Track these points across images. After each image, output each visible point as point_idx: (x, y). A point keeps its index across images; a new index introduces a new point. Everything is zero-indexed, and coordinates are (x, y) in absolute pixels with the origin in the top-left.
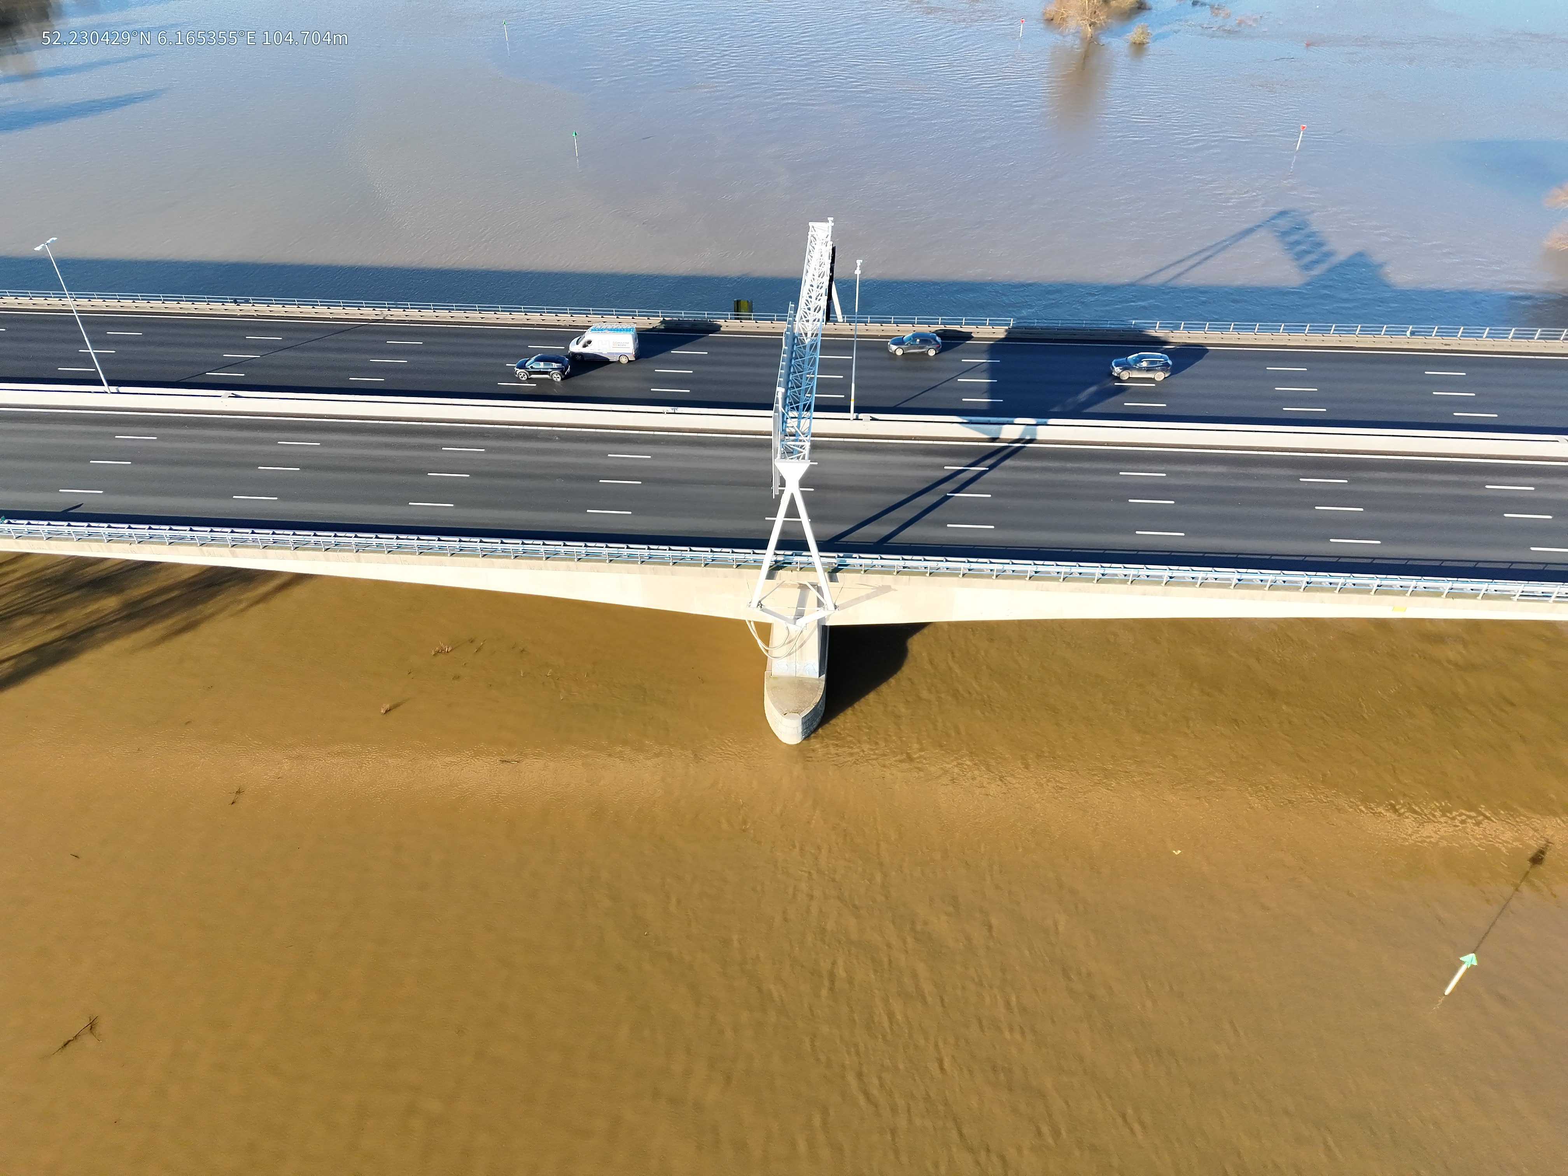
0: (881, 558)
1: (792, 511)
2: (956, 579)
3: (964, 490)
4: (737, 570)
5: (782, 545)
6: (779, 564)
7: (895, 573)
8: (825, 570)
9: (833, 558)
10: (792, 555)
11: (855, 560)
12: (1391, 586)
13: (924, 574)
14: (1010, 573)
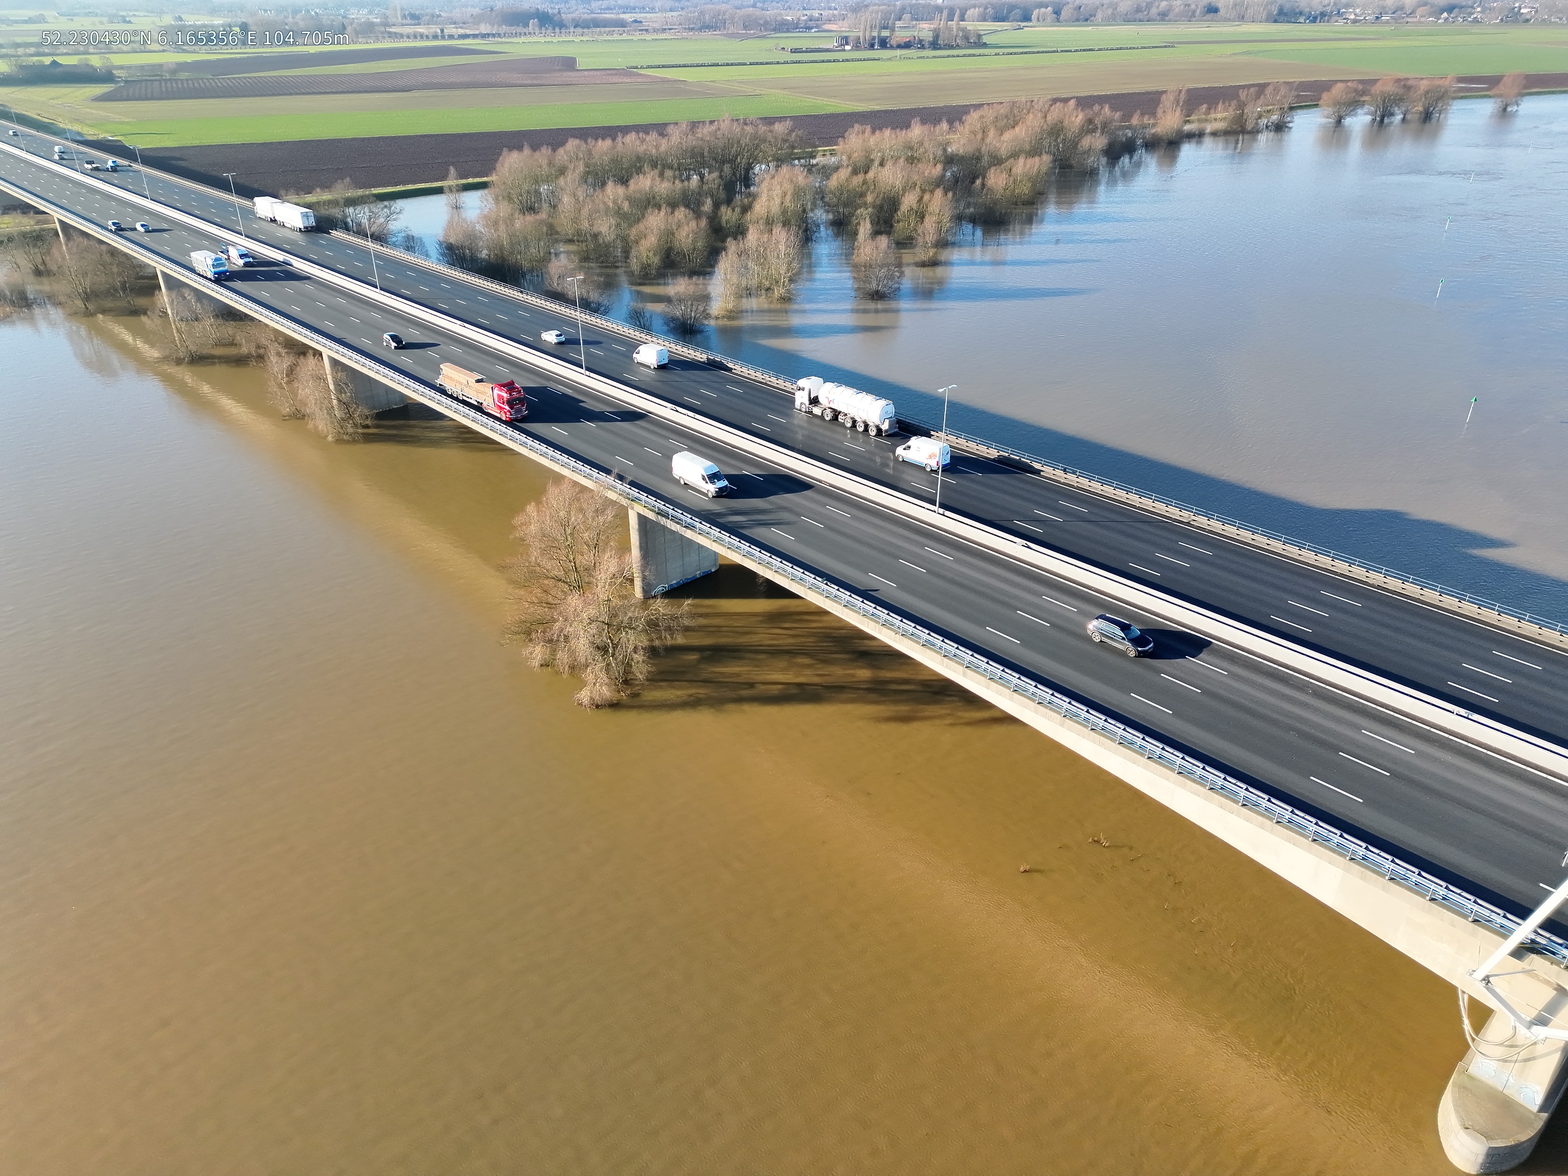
4: (1472, 925)
6: (1536, 946)
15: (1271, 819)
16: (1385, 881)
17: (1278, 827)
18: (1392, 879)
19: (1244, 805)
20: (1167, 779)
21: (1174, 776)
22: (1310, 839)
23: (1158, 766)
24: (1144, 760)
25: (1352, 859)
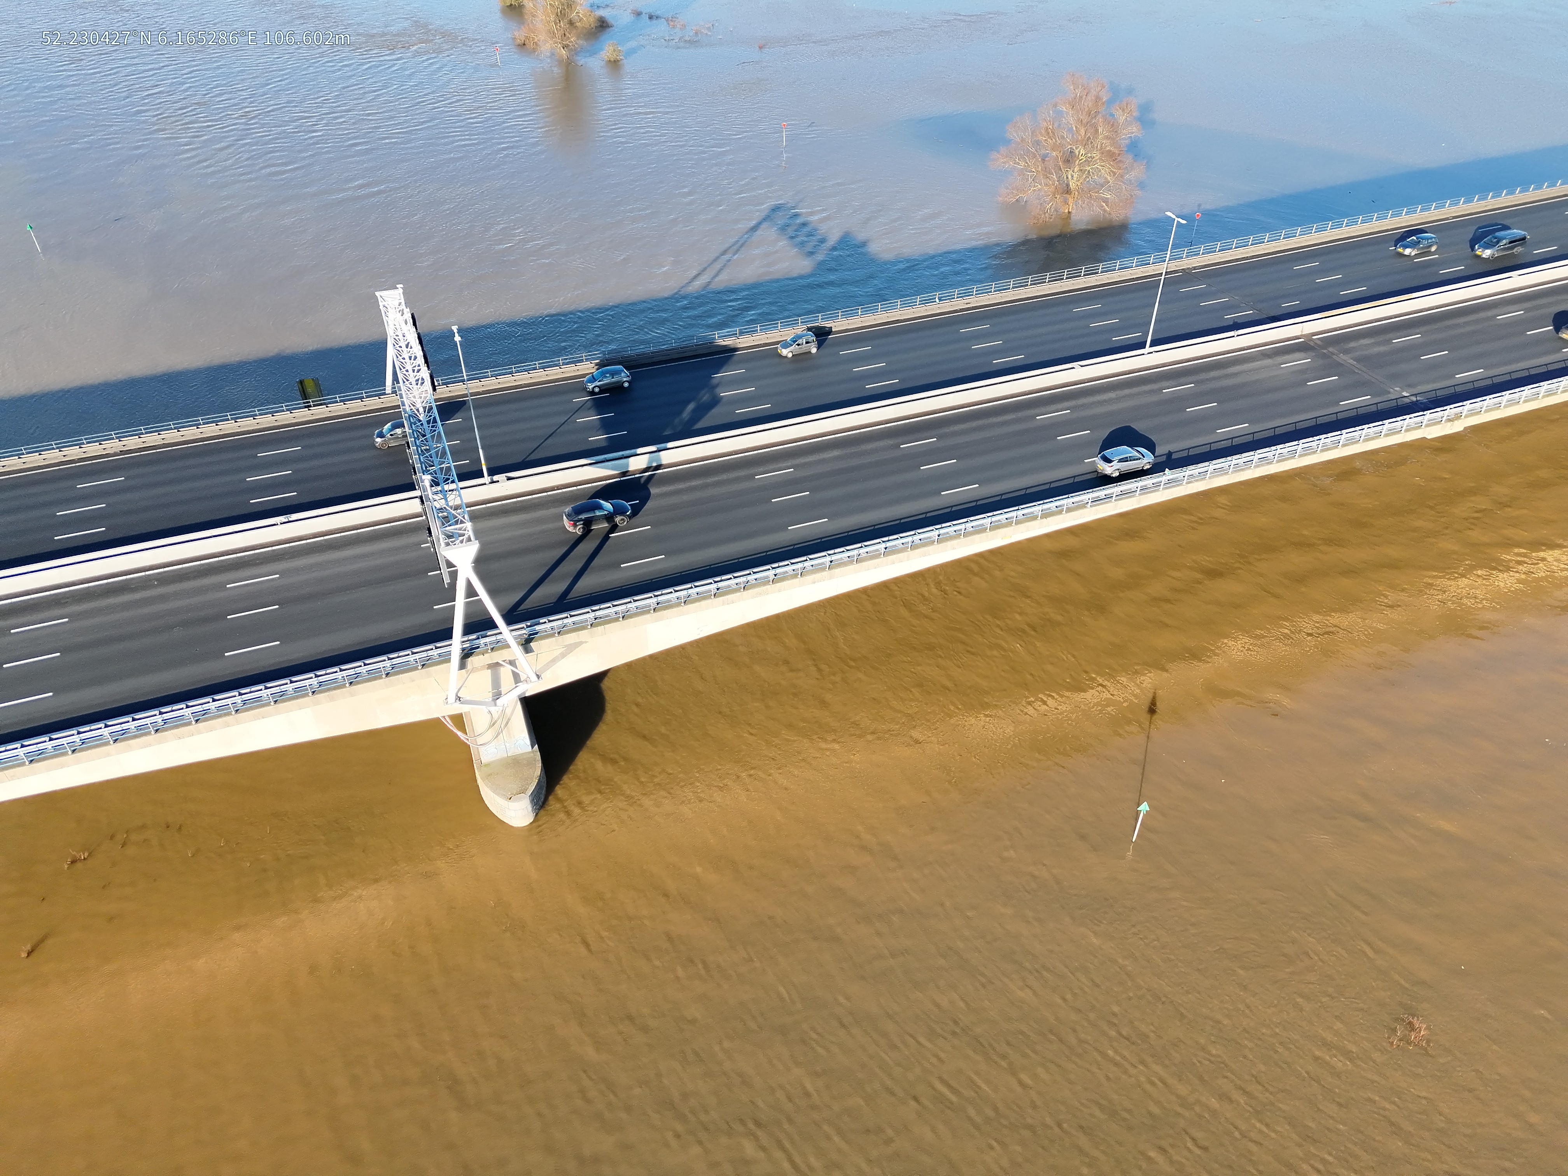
0: (571, 616)
1: (471, 592)
2: (647, 616)
4: (423, 670)
5: (469, 629)
6: (465, 651)
7: (589, 627)
8: (518, 643)
9: (523, 629)
10: (478, 638)
11: (545, 625)
12: (999, 521)
13: (617, 620)
14: (696, 596)
15: (229, 714)
16: (348, 689)
17: (240, 715)
18: (351, 683)
19: (197, 721)
20: (108, 755)
21: (113, 747)
22: (272, 703)
23: (89, 751)
24: (71, 757)
25: (313, 692)
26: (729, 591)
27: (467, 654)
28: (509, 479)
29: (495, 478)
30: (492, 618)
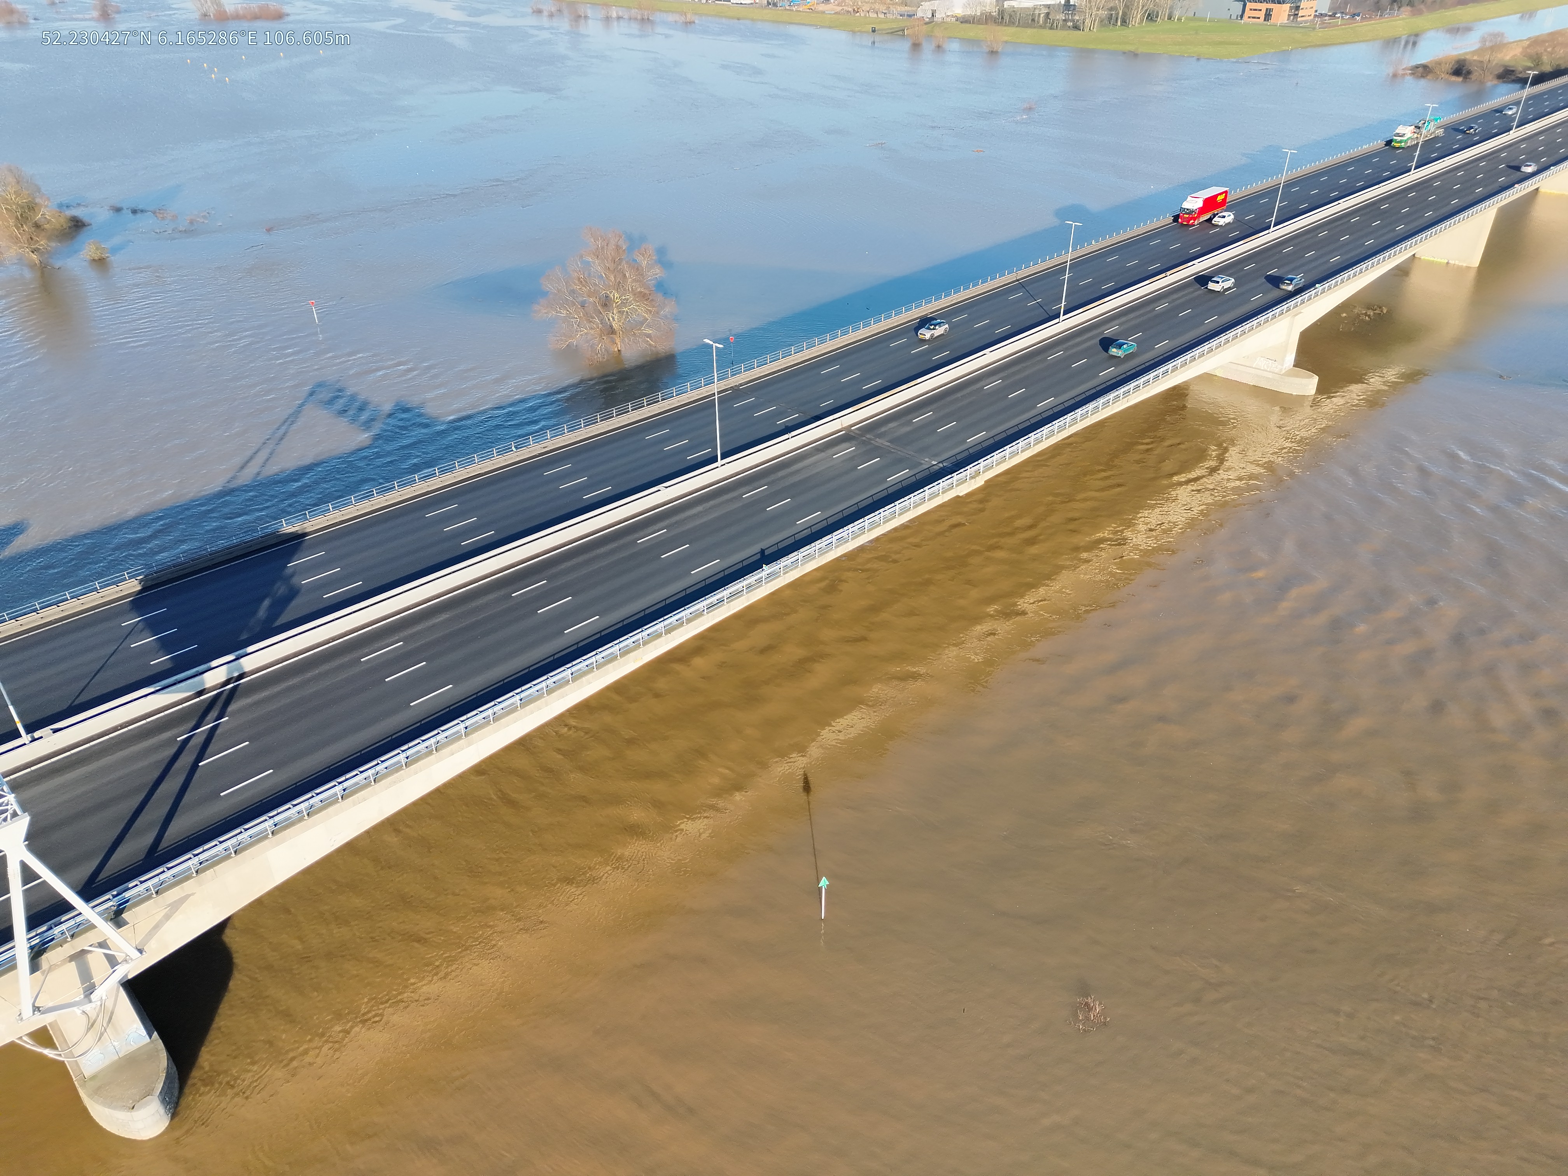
0: (169, 869)
1: (28, 875)
2: (266, 842)
3: (206, 755)
5: (33, 922)
6: (35, 949)
7: (195, 875)
8: (106, 920)
9: (108, 901)
10: (50, 928)
11: (136, 889)
12: (627, 646)
13: (228, 857)
14: (320, 804)
26: (359, 788)
27: (37, 953)
28: (55, 731)
29: (37, 734)
30: (64, 899)
